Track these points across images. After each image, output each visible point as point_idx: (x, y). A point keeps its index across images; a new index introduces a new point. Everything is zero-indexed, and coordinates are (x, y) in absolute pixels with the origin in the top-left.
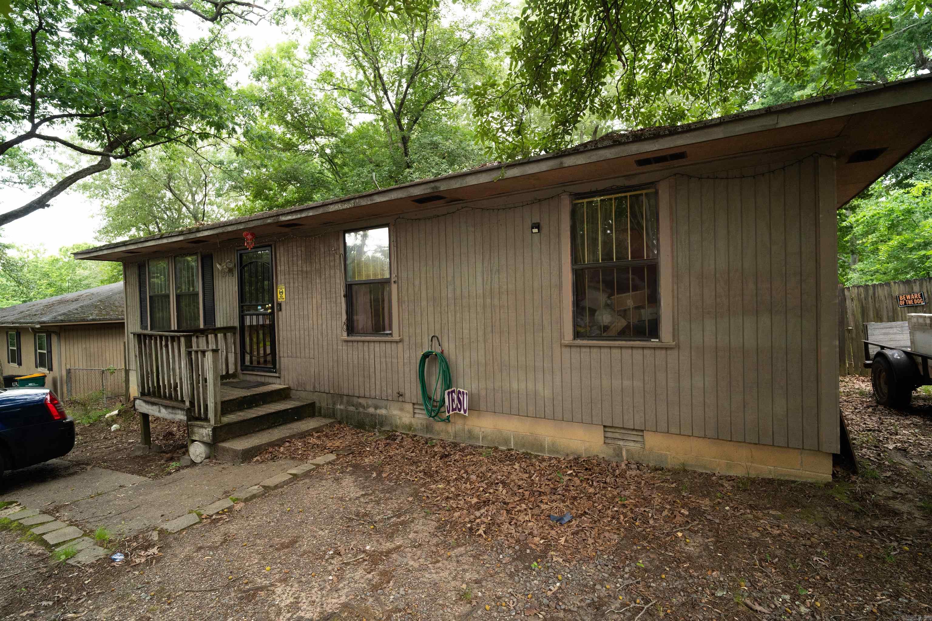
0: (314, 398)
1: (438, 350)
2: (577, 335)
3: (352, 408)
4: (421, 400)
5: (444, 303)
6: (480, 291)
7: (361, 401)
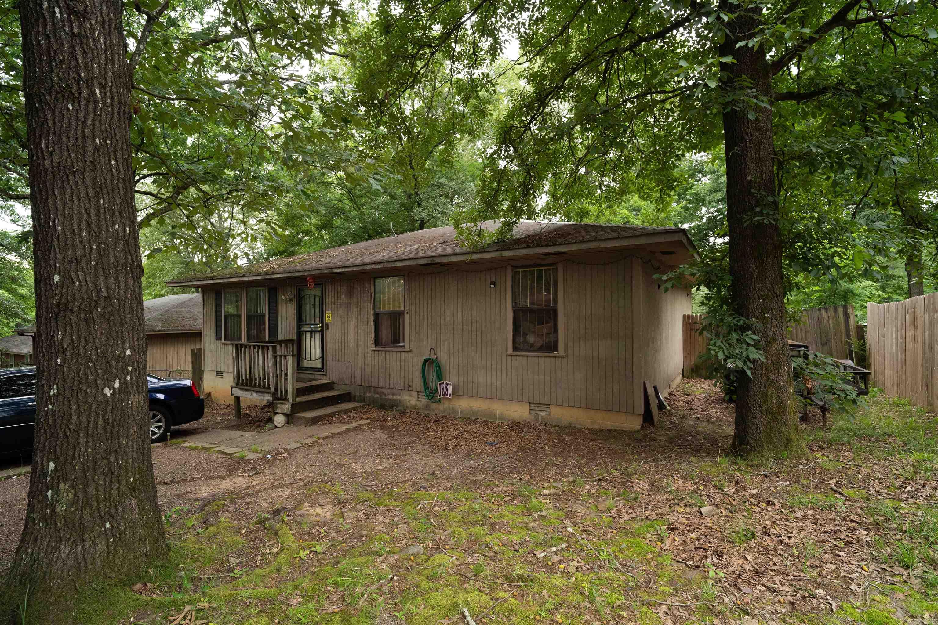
0: (351, 389)
1: (434, 357)
2: (515, 349)
3: (377, 396)
4: (423, 390)
5: (438, 327)
6: (460, 320)
7: (383, 390)
